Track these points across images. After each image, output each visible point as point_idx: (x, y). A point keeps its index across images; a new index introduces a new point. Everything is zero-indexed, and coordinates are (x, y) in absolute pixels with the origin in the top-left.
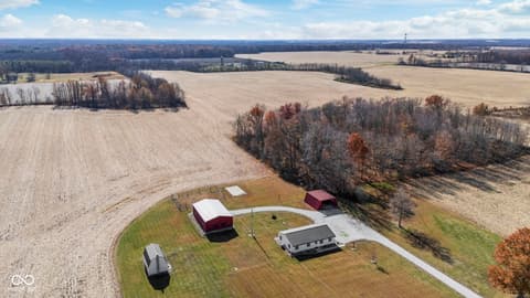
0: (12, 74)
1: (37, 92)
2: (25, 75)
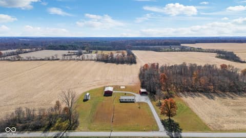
0: (91, 50)
1: (92, 56)
2: (95, 51)
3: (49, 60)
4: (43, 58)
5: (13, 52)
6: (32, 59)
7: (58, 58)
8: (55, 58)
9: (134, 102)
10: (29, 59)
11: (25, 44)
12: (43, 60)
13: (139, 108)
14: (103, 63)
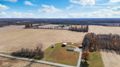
0: (69, 25)
1: (67, 28)
2: (71, 25)
3: (49, 29)
4: (47, 28)
5: (37, 25)
6: (43, 28)
7: (53, 28)
8: (51, 28)
9: (73, 51)
10: (41, 28)
11: (44, 22)
12: (47, 29)
13: (74, 54)
14: (71, 31)
